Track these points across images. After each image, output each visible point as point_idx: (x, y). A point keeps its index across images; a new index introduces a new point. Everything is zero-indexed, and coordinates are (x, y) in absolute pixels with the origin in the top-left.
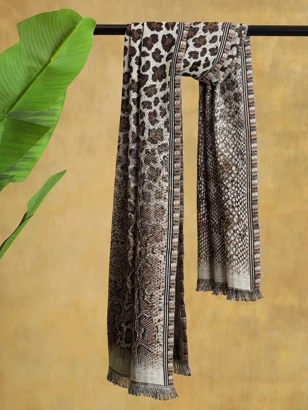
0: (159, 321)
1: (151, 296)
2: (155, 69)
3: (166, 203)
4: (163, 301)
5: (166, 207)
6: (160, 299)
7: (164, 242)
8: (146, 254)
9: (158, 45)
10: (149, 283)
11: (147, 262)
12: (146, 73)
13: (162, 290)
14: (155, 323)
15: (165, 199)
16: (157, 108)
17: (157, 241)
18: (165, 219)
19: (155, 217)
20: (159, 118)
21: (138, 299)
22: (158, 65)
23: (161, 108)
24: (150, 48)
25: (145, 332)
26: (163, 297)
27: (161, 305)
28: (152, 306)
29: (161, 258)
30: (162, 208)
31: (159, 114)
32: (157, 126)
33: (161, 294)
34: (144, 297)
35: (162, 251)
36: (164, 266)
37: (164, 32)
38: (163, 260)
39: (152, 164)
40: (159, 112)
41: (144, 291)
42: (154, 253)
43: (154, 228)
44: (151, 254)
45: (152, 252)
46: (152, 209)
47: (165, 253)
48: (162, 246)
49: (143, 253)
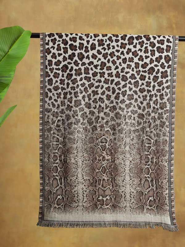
0: (166, 194)
1: (162, 182)
2: (162, 73)
3: (168, 138)
4: (168, 185)
5: (168, 140)
6: (166, 184)
7: (167, 157)
8: (158, 163)
9: (163, 61)
10: (161, 176)
11: (159, 166)
12: (158, 75)
13: (167, 180)
14: (164, 195)
15: (167, 136)
16: (164, 92)
17: (164, 156)
18: (167, 146)
19: (163, 145)
20: (164, 97)
21: (156, 184)
22: (164, 70)
23: (165, 92)
24: (159, 63)
25: (160, 199)
26: (168, 183)
27: (167, 187)
28: (163, 187)
29: (166, 164)
30: (166, 141)
31: (164, 95)
32: (163, 101)
33: (166, 181)
34: (158, 183)
35: (166, 161)
36: (168, 168)
37: (165, 54)
38: (167, 165)
39: (161, 119)
40: (164, 94)
41: (158, 180)
42: (163, 162)
43: (162, 150)
44: (161, 162)
45: (162, 162)
46: (161, 141)
47: (168, 162)
48: (166, 159)
49: (157, 162)
